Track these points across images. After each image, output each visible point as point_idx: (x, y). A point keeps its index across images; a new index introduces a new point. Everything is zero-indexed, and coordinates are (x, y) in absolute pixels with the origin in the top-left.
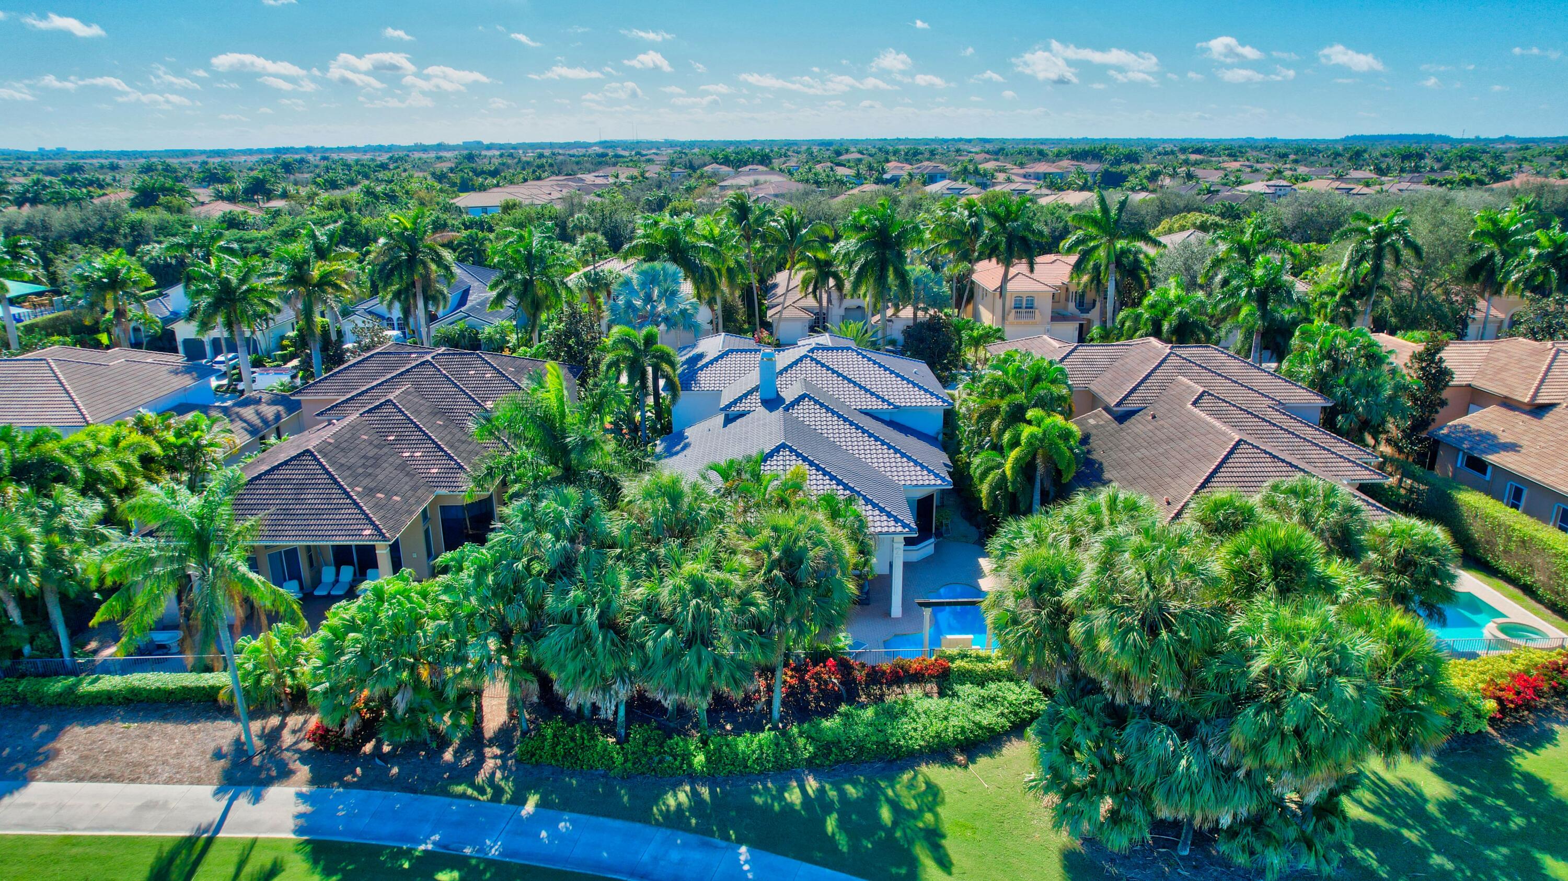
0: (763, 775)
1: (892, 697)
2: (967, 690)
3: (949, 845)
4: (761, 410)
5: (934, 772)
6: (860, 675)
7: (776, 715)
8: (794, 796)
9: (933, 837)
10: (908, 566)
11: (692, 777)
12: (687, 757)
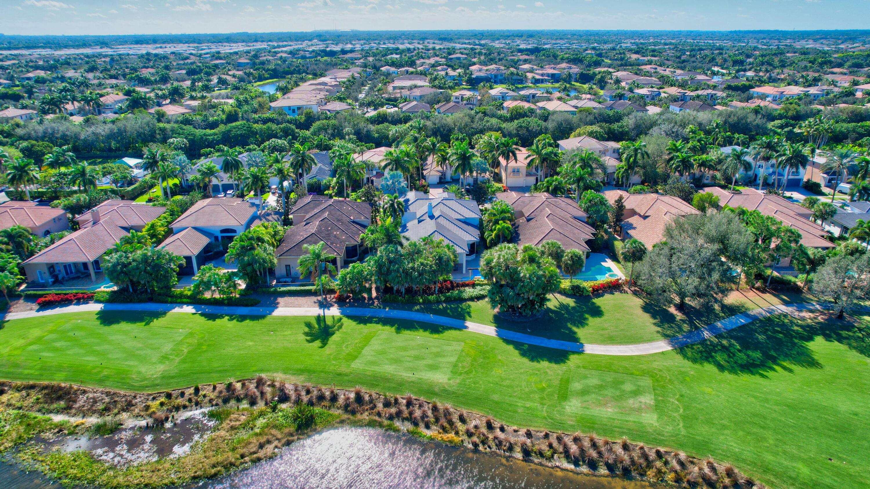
0: (434, 303)
1: (462, 289)
2: (479, 288)
3: (472, 314)
4: (428, 219)
5: (470, 303)
6: (455, 285)
7: (437, 292)
8: (441, 307)
9: (469, 313)
10: (467, 262)
11: (420, 304)
12: (419, 300)
